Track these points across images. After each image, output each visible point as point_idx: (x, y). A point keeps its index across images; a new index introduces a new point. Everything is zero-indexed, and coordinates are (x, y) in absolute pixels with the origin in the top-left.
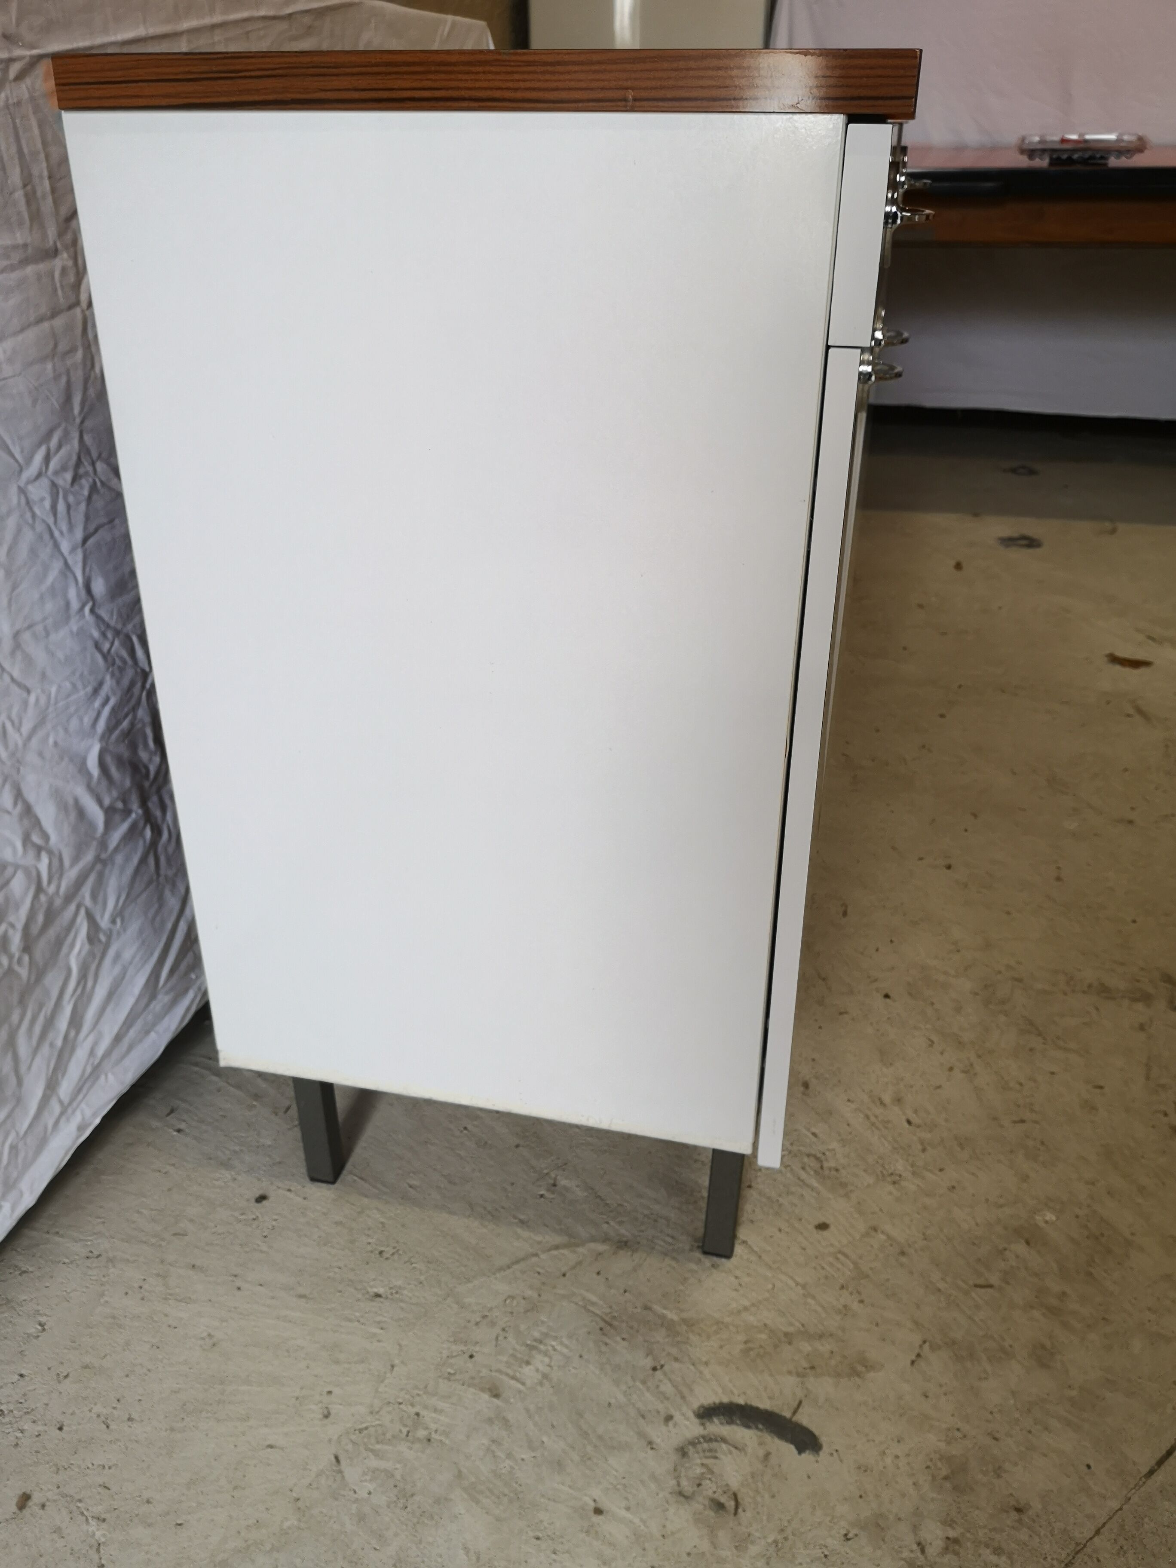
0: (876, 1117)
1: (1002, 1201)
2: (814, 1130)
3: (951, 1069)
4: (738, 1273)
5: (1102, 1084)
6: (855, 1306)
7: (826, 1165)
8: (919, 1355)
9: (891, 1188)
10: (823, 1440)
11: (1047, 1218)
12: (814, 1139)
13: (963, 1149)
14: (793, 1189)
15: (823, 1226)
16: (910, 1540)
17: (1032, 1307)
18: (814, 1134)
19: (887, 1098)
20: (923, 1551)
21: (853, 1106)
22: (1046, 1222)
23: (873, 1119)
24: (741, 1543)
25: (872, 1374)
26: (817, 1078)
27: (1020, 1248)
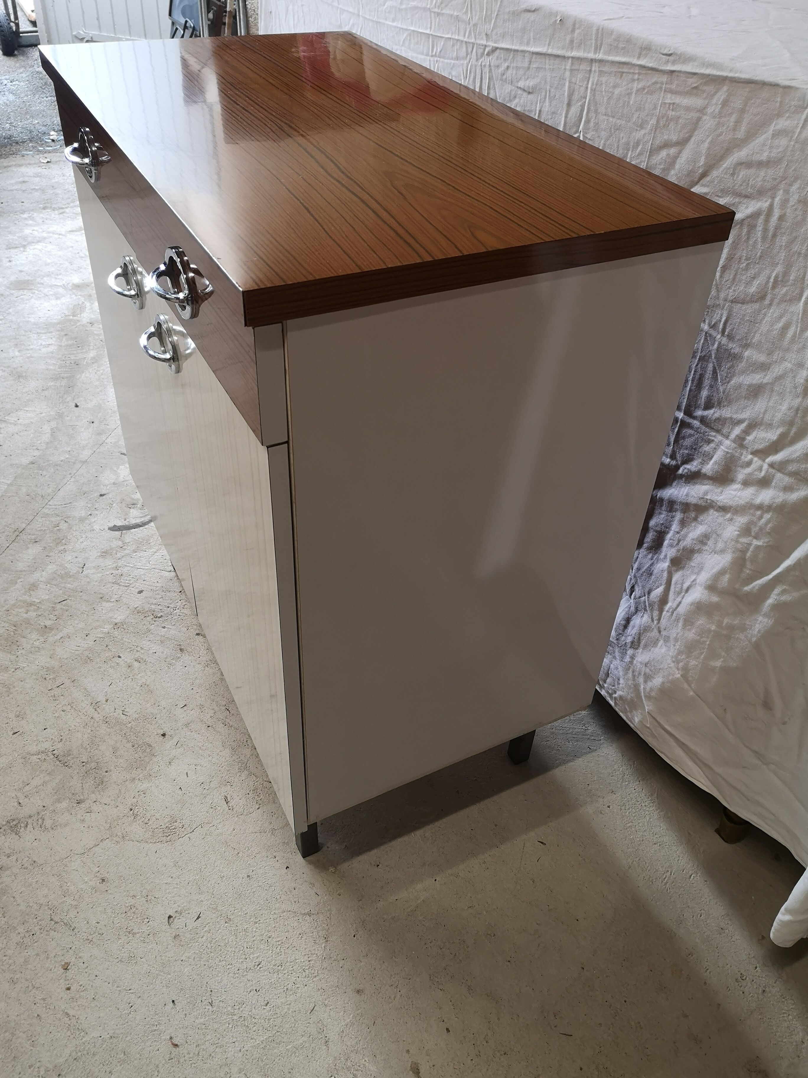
0: (137, 651)
1: (61, 641)
2: (166, 629)
3: (107, 701)
4: (166, 561)
5: (15, 736)
6: (115, 572)
7: (152, 617)
8: (83, 568)
9: (117, 621)
10: (109, 531)
11: (38, 641)
12: (163, 625)
13: (87, 656)
14: (161, 600)
15: (141, 592)
16: (70, 522)
17: (40, 602)
18: (164, 627)
19: (136, 664)
20: (65, 521)
21: (151, 652)
22: (38, 640)
23: (139, 649)
24: (122, 501)
25: (99, 554)
26: (179, 658)
27: (48, 623)
